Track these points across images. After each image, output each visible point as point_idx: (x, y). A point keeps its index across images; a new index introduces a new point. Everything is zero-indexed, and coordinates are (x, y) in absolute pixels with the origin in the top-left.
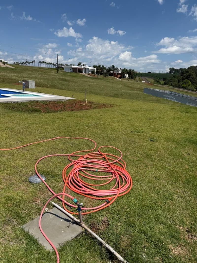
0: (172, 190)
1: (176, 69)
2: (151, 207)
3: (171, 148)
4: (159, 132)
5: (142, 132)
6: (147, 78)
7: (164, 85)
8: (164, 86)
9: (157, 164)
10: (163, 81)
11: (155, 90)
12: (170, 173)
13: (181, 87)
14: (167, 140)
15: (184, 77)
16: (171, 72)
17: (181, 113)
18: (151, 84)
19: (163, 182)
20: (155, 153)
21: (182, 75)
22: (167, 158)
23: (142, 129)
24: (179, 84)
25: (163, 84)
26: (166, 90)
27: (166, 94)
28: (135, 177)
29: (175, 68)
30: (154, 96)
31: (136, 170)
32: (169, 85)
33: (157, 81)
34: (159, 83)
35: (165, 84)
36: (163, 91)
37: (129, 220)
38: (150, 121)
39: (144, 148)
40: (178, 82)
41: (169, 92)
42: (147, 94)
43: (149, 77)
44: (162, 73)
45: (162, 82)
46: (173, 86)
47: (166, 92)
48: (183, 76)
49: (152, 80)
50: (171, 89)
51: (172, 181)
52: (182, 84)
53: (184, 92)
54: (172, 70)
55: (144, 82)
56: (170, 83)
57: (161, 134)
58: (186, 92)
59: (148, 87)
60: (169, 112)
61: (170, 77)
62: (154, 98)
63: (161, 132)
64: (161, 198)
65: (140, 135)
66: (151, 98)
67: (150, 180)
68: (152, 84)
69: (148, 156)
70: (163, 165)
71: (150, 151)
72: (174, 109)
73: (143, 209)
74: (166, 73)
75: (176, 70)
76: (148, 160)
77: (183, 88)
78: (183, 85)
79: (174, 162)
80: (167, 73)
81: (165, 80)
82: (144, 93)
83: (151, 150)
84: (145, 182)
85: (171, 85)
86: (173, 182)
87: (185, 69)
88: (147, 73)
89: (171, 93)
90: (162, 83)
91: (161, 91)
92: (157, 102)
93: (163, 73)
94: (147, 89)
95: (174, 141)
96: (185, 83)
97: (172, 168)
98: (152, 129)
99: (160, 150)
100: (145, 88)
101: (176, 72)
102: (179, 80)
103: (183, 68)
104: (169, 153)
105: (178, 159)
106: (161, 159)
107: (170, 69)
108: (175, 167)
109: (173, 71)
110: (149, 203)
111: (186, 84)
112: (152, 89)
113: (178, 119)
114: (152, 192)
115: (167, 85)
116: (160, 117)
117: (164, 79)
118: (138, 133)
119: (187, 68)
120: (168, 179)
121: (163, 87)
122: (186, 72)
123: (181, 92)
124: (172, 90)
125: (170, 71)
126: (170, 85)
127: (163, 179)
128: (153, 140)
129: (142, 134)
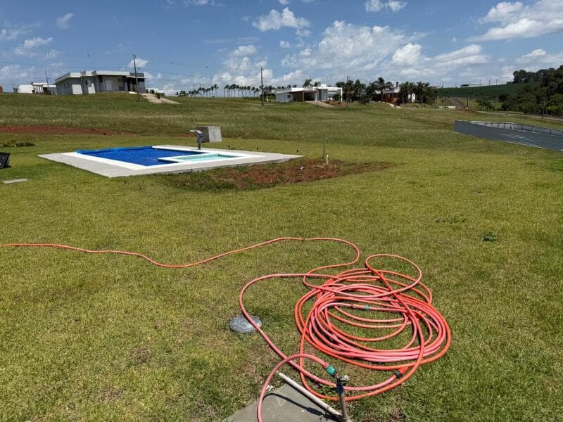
0: (548, 352)
1: (530, 73)
2: (500, 390)
3: (537, 254)
4: (503, 220)
5: (463, 221)
6: (459, 99)
7: (503, 110)
8: (503, 114)
9: (506, 291)
10: (500, 101)
11: (481, 123)
12: (539, 312)
13: (545, 113)
14: (524, 236)
15: (551, 87)
16: (516, 80)
17: (553, 174)
18: (471, 111)
19: (524, 333)
20: (499, 268)
21: (546, 85)
22: (527, 277)
23: (462, 215)
24: (540, 105)
25: (499, 110)
26: (509, 121)
27: (510, 131)
28: (456, 322)
29: (527, 70)
30: (480, 137)
31: (456, 307)
32: (515, 111)
33: (484, 103)
34: (491, 107)
35: (504, 108)
36: (502, 125)
37: (451, 416)
38: (479, 194)
39: (470, 257)
40: (536, 100)
41: (516, 126)
42: (463, 135)
43: (464, 97)
44: (495, 84)
45: (499, 105)
46: (525, 113)
47: (508, 126)
48: (548, 87)
49: (473, 103)
50: (521, 118)
51: (546, 331)
52: (548, 106)
53: (553, 123)
54: (520, 75)
55: (454, 107)
56: (517, 106)
57: (508, 224)
58: (560, 124)
59: (465, 118)
60: (521, 173)
61: (516, 93)
62: (481, 141)
63: (508, 220)
64: (521, 368)
65: (459, 228)
66: (473, 142)
67: (491, 327)
68: (473, 112)
69: (481, 274)
70: (520, 293)
71: (486, 264)
72: (532, 164)
73: (482, 392)
74: (505, 83)
75: (530, 74)
76: (483, 283)
77: (550, 113)
78: (550, 108)
79: (546, 286)
80: (509, 83)
81: (504, 101)
82: (457, 133)
83: (489, 261)
84: (480, 333)
85: (521, 109)
86: (549, 332)
87: (552, 70)
88: (459, 87)
89: (520, 127)
90: (496, 108)
91: (495, 125)
92: (489, 149)
93: (498, 84)
94: (464, 123)
95: (542, 238)
96: (554, 102)
97: (543, 301)
98: (485, 214)
99: (509, 261)
100: (456, 121)
101: (532, 79)
102: (538, 98)
103: (547, 68)
104: (533, 265)
105: (554, 281)
106: (513, 280)
107: (515, 73)
108: (549, 298)
109: (523, 77)
110: (494, 380)
111: (557, 105)
112: (473, 122)
113: (546, 186)
114: (499, 354)
115: (510, 110)
116: (501, 185)
117: (502, 98)
118: (453, 224)
119: (559, 67)
120: (536, 326)
121: (500, 116)
122: (556, 76)
123: (547, 125)
124: (523, 121)
125: (515, 79)
126: (519, 111)
127: (522, 327)
128: (490, 238)
129: (463, 225)
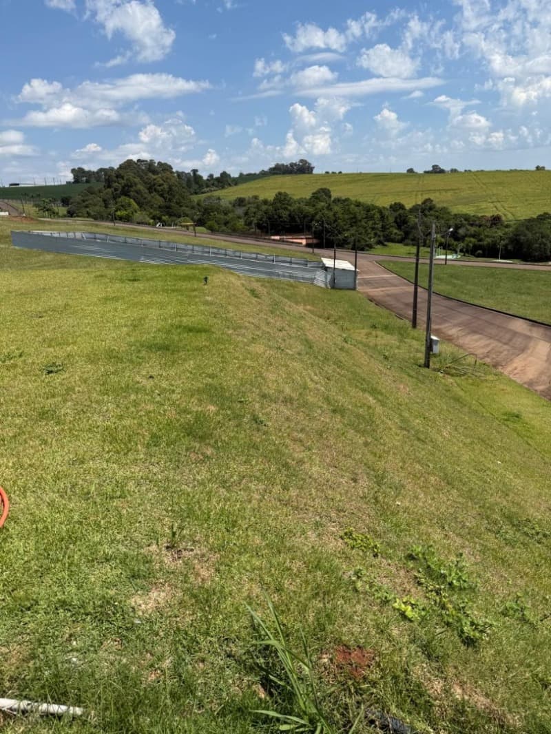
0: (121, 474)
1: (89, 172)
2: (72, 538)
3: (106, 374)
4: (68, 344)
5: (21, 356)
6: (11, 202)
7: (69, 217)
8: (70, 221)
9: (74, 425)
10: (63, 206)
11: (47, 233)
12: (111, 436)
13: (116, 219)
14: (92, 359)
15: (116, 190)
16: (77, 180)
17: (123, 285)
18: (29, 218)
19: (98, 464)
20: (65, 401)
21: (109, 186)
22: (97, 402)
23: (18, 349)
24: (109, 210)
25: (64, 216)
26: (78, 229)
27: (80, 241)
28: (15, 482)
29: (86, 168)
30: (49, 251)
31: (14, 463)
32: (84, 217)
33: (45, 208)
34: (54, 213)
35: (71, 214)
36: (71, 235)
38: (40, 319)
39: (30, 397)
40: (104, 205)
41: (88, 235)
42: (26, 249)
43: (16, 199)
44: (52, 184)
45: (63, 210)
46: (96, 219)
47: (78, 235)
48: (113, 189)
49: (30, 208)
50: (92, 225)
51: (119, 453)
52: (117, 211)
53: (126, 230)
54: (79, 173)
55: (7, 213)
56: (84, 211)
57: (75, 348)
58: (133, 231)
59: (23, 227)
60: (89, 288)
61: (79, 195)
62: (49, 257)
63: (74, 343)
64: (95, 503)
65: (15, 366)
66: (41, 258)
67: (59, 472)
68: (32, 219)
69: (43, 415)
70: (90, 422)
71: (49, 401)
72: (102, 276)
73: (51, 550)
74: (64, 183)
75: (89, 174)
76: (46, 424)
77: (121, 219)
78: (119, 213)
79: (118, 406)
80: (68, 183)
81: (68, 205)
82: (16, 247)
83: (53, 396)
84: (46, 484)
85: (89, 215)
86: (122, 453)
87: (111, 169)
88: (7, 186)
89: (92, 236)
90: (61, 214)
91: (63, 235)
92: (63, 265)
93: (56, 184)
94: (23, 233)
95: (112, 356)
96: (122, 206)
97: (114, 423)
98: (49, 343)
99: (77, 389)
100: (12, 232)
101: (93, 180)
102: (104, 201)
103: (106, 166)
104: (102, 388)
105: (126, 397)
106: (82, 410)
107: (73, 171)
108: (121, 418)
109: (83, 177)
110: (65, 529)
111: (126, 210)
112: (36, 232)
113: (116, 299)
114: (70, 499)
115: (78, 216)
116: (67, 305)
117: (65, 202)
118: (7, 363)
119: (118, 166)
120: (108, 452)
121: (67, 224)
122: (117, 177)
123: (120, 232)
124: (95, 229)
125: (74, 178)
126: (88, 217)
127: (93, 459)
128: (54, 369)
129: (19, 361)
